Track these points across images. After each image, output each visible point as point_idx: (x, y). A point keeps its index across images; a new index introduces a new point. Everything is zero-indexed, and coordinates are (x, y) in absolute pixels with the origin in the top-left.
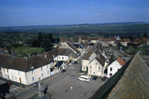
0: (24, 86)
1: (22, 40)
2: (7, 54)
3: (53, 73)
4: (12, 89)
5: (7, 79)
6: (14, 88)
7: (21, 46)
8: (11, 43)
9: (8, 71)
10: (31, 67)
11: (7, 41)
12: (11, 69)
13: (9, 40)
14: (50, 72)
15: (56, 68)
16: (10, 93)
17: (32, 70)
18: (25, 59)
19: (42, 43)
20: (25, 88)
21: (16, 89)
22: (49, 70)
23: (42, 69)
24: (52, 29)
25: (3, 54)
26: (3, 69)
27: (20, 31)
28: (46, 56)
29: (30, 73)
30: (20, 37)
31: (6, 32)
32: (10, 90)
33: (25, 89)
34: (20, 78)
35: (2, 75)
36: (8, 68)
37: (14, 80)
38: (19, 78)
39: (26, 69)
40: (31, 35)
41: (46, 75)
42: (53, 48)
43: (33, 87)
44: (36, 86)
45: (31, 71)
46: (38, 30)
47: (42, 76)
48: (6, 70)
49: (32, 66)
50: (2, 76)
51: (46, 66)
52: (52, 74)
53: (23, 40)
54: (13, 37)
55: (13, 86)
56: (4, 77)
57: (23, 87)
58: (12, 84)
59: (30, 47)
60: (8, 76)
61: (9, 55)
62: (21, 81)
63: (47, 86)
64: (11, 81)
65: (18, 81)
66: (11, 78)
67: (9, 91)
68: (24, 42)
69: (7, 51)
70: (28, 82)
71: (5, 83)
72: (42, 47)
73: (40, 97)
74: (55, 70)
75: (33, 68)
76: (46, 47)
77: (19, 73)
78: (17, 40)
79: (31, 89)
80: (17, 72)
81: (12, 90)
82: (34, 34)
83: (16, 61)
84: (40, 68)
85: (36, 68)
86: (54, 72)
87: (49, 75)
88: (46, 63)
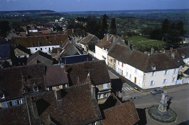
0: (139, 89)
1: (136, 28)
2: (123, 44)
3: (180, 82)
4: (124, 88)
5: (120, 74)
6: (127, 88)
7: (136, 35)
8: (125, 31)
9: (123, 66)
10: (152, 67)
11: (120, 27)
12: (127, 63)
13: (122, 26)
14: (176, 79)
15: (185, 75)
16: (122, 93)
17: (154, 71)
18: (147, 55)
19: (166, 34)
20: (140, 92)
21: (130, 90)
22: (176, 76)
23: (166, 73)
24: (179, 14)
25: (119, 44)
26: (118, 61)
27: (135, 16)
28: (173, 55)
29: (149, 75)
30: (134, 23)
31: (120, 17)
32: (123, 89)
33: (140, 94)
34: (136, 78)
35: (115, 68)
36: (124, 62)
37: (128, 77)
38: (134, 77)
39: (147, 69)
40: (149, 22)
41: (170, 83)
42: (181, 44)
43: (150, 94)
44: (154, 94)
45: (152, 73)
46: (158, 15)
47: (164, 82)
48: (121, 63)
49: (154, 67)
50: (115, 69)
51: (173, 70)
52: (178, 83)
53: (138, 28)
54: (126, 23)
55: (126, 85)
56: (117, 70)
57: (137, 90)
58: (125, 82)
59: (148, 38)
60: (121, 71)
61: (126, 46)
62: (137, 82)
63: (170, 100)
64: (124, 78)
65: (133, 80)
66: (124, 75)
67: (121, 89)
68: (139, 31)
69: (123, 40)
70: (144, 86)
71: (118, 79)
72: (164, 40)
73: (160, 111)
74: (184, 78)
75: (155, 69)
76: (171, 41)
77: (136, 71)
78: (131, 27)
79: (148, 95)
80: (133, 69)
81: (124, 89)
82: (152, 21)
83: (135, 56)
84: (164, 71)
85: (158, 69)
86: (183, 81)
87: (174, 84)
88: (174, 66)
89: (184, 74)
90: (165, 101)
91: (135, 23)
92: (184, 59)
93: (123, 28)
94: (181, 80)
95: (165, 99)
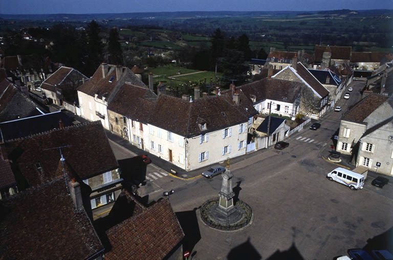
0: (179, 172)
1: (165, 49)
2: (137, 83)
3: (253, 147)
4: (150, 175)
5: (138, 147)
6: (156, 173)
7: (166, 64)
8: (141, 55)
9: (141, 129)
10: (200, 125)
11: (132, 48)
12: (150, 123)
13: (135, 46)
14: (245, 142)
15: (260, 134)
16: (146, 185)
17: (203, 133)
18: (187, 102)
19: (221, 59)
20: (183, 177)
21: (161, 176)
22: (244, 137)
23: (226, 134)
24: (240, 21)
25: (130, 83)
26: (130, 120)
27: (160, 25)
28: (236, 99)
29: (195, 141)
30: (159, 40)
31: (129, 27)
32: (147, 178)
33: (183, 181)
34: (170, 151)
35: (127, 136)
36: (144, 120)
37: (155, 152)
38: (168, 150)
39: (189, 131)
40: (188, 37)
41: (235, 151)
42: (248, 77)
43: (201, 179)
44: (208, 177)
45: (200, 137)
46: (204, 23)
47: (225, 151)
48: (137, 124)
49: (203, 124)
50: (126, 138)
51: (238, 127)
52: (249, 150)
53: (169, 50)
54: (144, 39)
55: (153, 168)
56: (131, 140)
57: (176, 174)
58: (151, 162)
59: (188, 67)
60: (140, 141)
61: (144, 87)
62: (173, 158)
63: (239, 183)
64: (147, 154)
65: (165, 157)
66: (147, 147)
67: (145, 179)
68: (171, 54)
69: (138, 76)
70: (189, 164)
71: (135, 157)
72: (219, 71)
73: (223, 210)
74: (259, 139)
75: (205, 128)
76: (231, 72)
77: (169, 137)
78: (155, 47)
79: (197, 182)
80: (164, 132)
81: (151, 177)
82: (194, 34)
83: (164, 105)
84: (223, 131)
85: (212, 128)
86: (257, 145)
87: (243, 152)
88: (239, 119)
89: (257, 132)
90: (228, 189)
91: (162, 38)
92: (256, 103)
93: (137, 49)
94: (254, 144)
95: (229, 184)
